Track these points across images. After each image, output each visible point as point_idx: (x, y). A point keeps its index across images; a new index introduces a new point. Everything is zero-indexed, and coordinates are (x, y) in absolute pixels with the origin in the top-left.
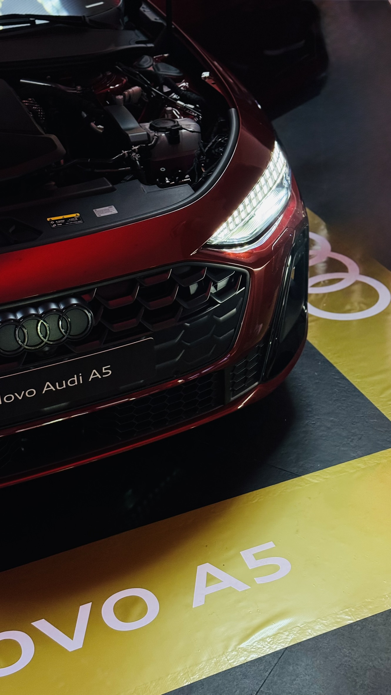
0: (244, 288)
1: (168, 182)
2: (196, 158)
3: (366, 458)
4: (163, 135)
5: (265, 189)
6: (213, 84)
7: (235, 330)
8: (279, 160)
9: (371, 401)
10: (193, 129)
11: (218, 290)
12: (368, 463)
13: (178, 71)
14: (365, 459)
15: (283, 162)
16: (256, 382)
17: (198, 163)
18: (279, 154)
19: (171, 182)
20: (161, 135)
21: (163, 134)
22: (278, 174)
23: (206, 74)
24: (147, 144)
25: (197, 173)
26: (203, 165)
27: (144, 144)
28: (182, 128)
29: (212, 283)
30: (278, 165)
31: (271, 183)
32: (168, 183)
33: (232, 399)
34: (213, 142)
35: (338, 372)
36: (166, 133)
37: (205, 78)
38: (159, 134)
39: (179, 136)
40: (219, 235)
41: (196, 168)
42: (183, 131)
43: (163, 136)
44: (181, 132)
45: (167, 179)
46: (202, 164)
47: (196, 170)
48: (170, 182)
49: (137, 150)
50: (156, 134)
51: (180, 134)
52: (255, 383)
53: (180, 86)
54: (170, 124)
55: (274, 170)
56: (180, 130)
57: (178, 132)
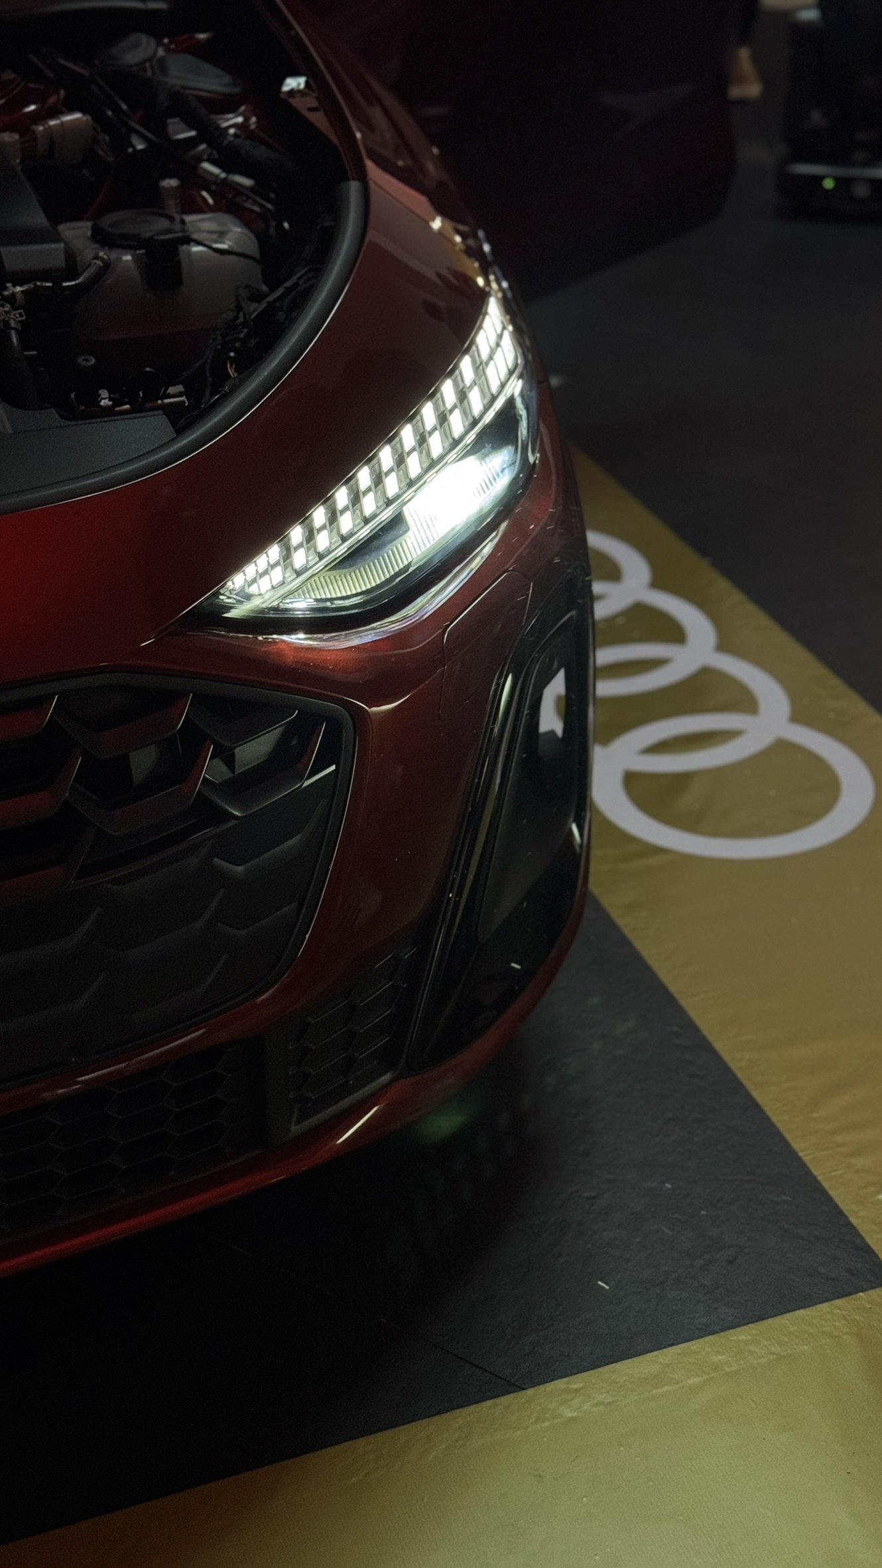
0: (333, 767)
1: (105, 402)
2: (219, 333)
3: (742, 1335)
4: (128, 258)
5: (436, 444)
6: (311, 110)
7: (300, 907)
8: (498, 356)
9: (782, 1130)
10: (230, 246)
11: (238, 771)
12: (750, 1351)
13: (227, 79)
14: (742, 1337)
15: (510, 363)
16: (385, 1073)
17: (219, 347)
18: (500, 336)
19: (117, 403)
20: (119, 259)
21: (126, 254)
22: (488, 397)
23: (294, 83)
24: (57, 283)
25: (210, 380)
26: (232, 354)
27: (48, 282)
28: (188, 240)
29: (212, 746)
30: (490, 371)
31: (457, 424)
32: (107, 408)
33: (295, 1129)
34: (287, 288)
35: (690, 1026)
36: (138, 252)
37: (292, 92)
38: (114, 255)
39: (178, 265)
40: (249, 586)
41: (209, 361)
42: (196, 249)
43: (127, 261)
44: (189, 252)
45: (104, 393)
46: (232, 351)
47: (208, 373)
48: (115, 405)
49: (20, 299)
50: (101, 254)
51: (182, 257)
52: (380, 1076)
53: (225, 125)
54: (155, 227)
55: (474, 383)
56: (182, 244)
57: (175, 253)
